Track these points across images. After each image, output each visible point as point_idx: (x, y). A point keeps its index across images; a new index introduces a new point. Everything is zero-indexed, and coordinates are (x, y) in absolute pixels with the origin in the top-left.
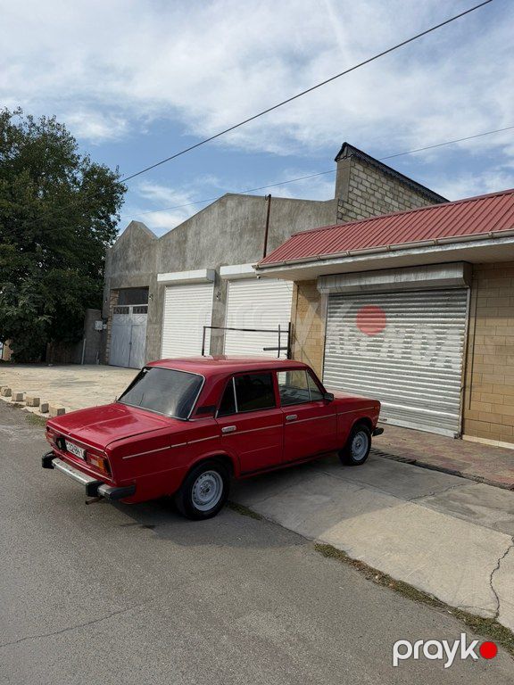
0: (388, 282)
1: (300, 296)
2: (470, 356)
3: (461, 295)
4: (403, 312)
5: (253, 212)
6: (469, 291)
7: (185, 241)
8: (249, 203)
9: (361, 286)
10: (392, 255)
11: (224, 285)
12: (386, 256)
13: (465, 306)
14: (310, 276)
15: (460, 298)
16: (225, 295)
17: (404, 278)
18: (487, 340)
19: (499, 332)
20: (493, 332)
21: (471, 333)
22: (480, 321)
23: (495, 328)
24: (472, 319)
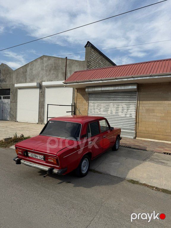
0: (111, 89)
1: (78, 93)
2: (138, 113)
3: (135, 94)
4: (116, 99)
5: (55, 63)
6: (137, 92)
7: (26, 72)
8: (53, 59)
9: (102, 91)
10: (116, 80)
11: (44, 88)
12: (114, 81)
13: (136, 97)
14: (83, 87)
15: (134, 95)
16: (44, 92)
17: (117, 88)
18: (143, 108)
19: (147, 105)
20: (145, 105)
21: (138, 106)
22: (141, 102)
23: (146, 104)
24: (138, 102)
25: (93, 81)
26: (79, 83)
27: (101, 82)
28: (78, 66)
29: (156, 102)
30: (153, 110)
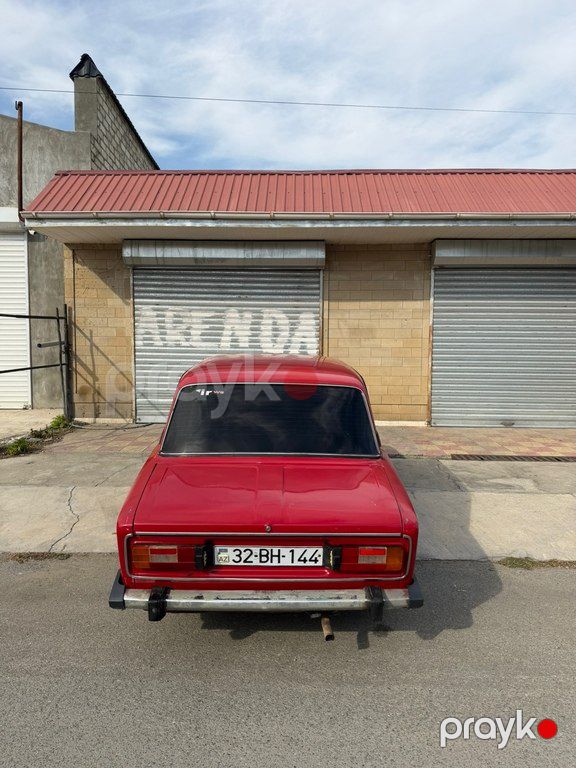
0: (235, 256)
1: (77, 266)
2: (325, 340)
3: (314, 277)
4: (248, 294)
6: (321, 272)
9: (196, 259)
10: (273, 225)
12: (264, 225)
13: (319, 289)
15: (313, 280)
17: (256, 254)
18: (341, 323)
19: (352, 315)
20: (347, 316)
21: (326, 317)
22: (333, 305)
23: (349, 311)
24: (326, 303)
25: (176, 219)
26: (110, 224)
27: (210, 224)
28: (48, 152)
29: (378, 305)
30: (371, 330)
